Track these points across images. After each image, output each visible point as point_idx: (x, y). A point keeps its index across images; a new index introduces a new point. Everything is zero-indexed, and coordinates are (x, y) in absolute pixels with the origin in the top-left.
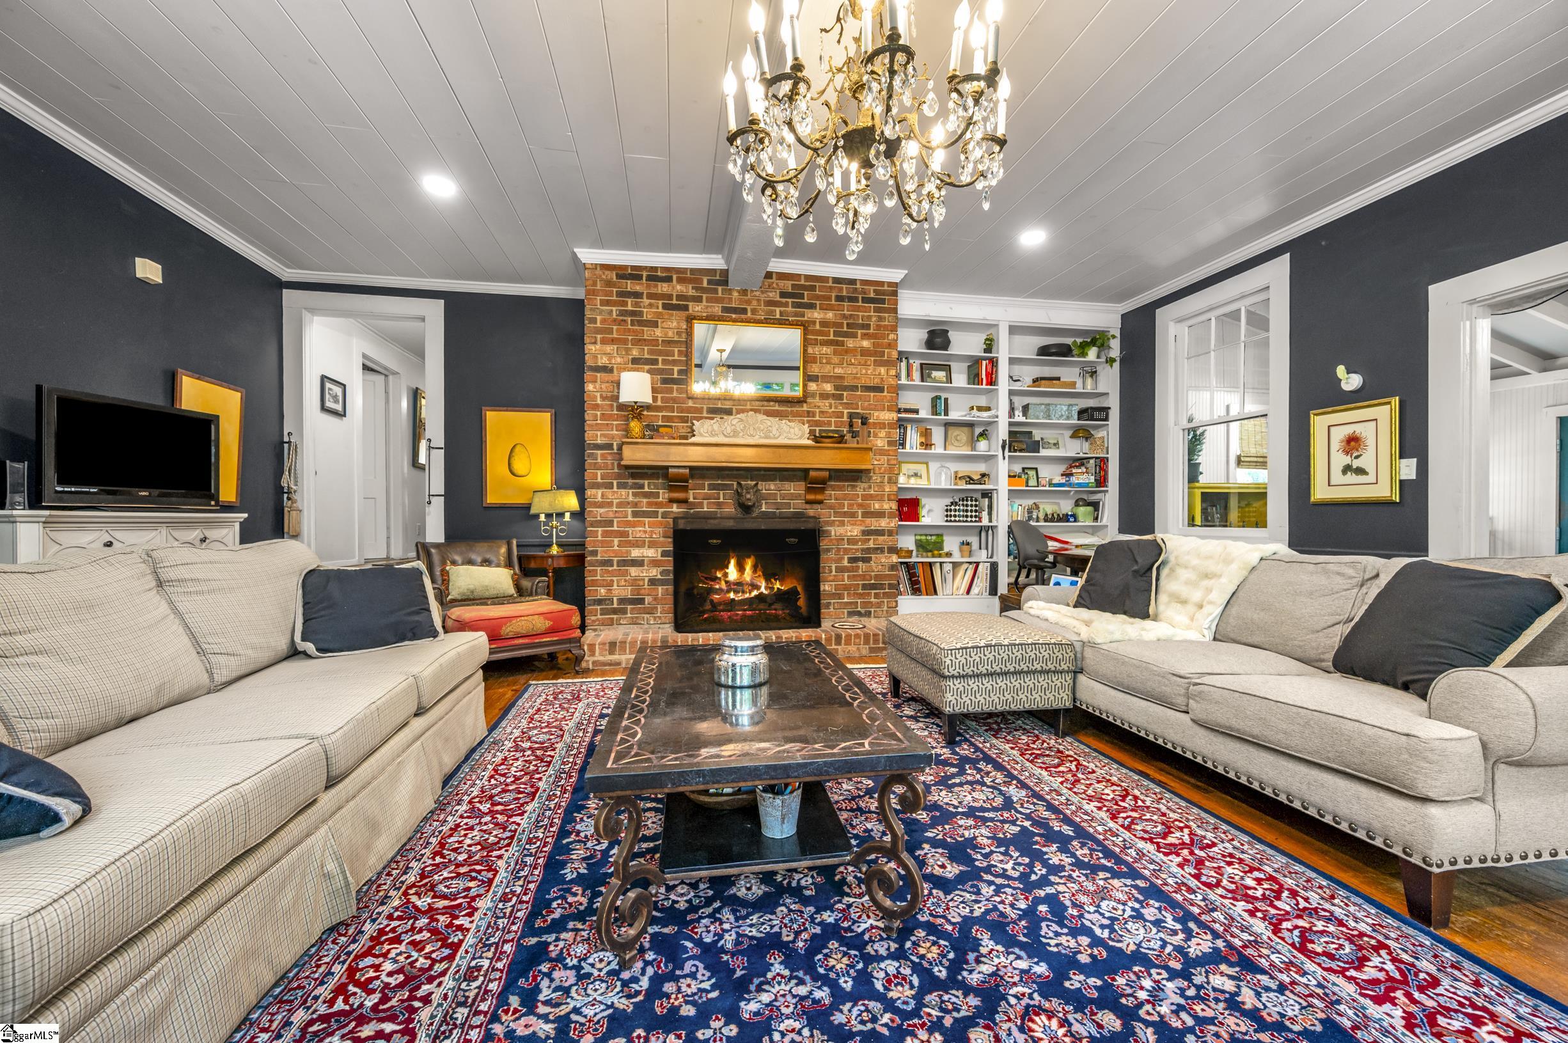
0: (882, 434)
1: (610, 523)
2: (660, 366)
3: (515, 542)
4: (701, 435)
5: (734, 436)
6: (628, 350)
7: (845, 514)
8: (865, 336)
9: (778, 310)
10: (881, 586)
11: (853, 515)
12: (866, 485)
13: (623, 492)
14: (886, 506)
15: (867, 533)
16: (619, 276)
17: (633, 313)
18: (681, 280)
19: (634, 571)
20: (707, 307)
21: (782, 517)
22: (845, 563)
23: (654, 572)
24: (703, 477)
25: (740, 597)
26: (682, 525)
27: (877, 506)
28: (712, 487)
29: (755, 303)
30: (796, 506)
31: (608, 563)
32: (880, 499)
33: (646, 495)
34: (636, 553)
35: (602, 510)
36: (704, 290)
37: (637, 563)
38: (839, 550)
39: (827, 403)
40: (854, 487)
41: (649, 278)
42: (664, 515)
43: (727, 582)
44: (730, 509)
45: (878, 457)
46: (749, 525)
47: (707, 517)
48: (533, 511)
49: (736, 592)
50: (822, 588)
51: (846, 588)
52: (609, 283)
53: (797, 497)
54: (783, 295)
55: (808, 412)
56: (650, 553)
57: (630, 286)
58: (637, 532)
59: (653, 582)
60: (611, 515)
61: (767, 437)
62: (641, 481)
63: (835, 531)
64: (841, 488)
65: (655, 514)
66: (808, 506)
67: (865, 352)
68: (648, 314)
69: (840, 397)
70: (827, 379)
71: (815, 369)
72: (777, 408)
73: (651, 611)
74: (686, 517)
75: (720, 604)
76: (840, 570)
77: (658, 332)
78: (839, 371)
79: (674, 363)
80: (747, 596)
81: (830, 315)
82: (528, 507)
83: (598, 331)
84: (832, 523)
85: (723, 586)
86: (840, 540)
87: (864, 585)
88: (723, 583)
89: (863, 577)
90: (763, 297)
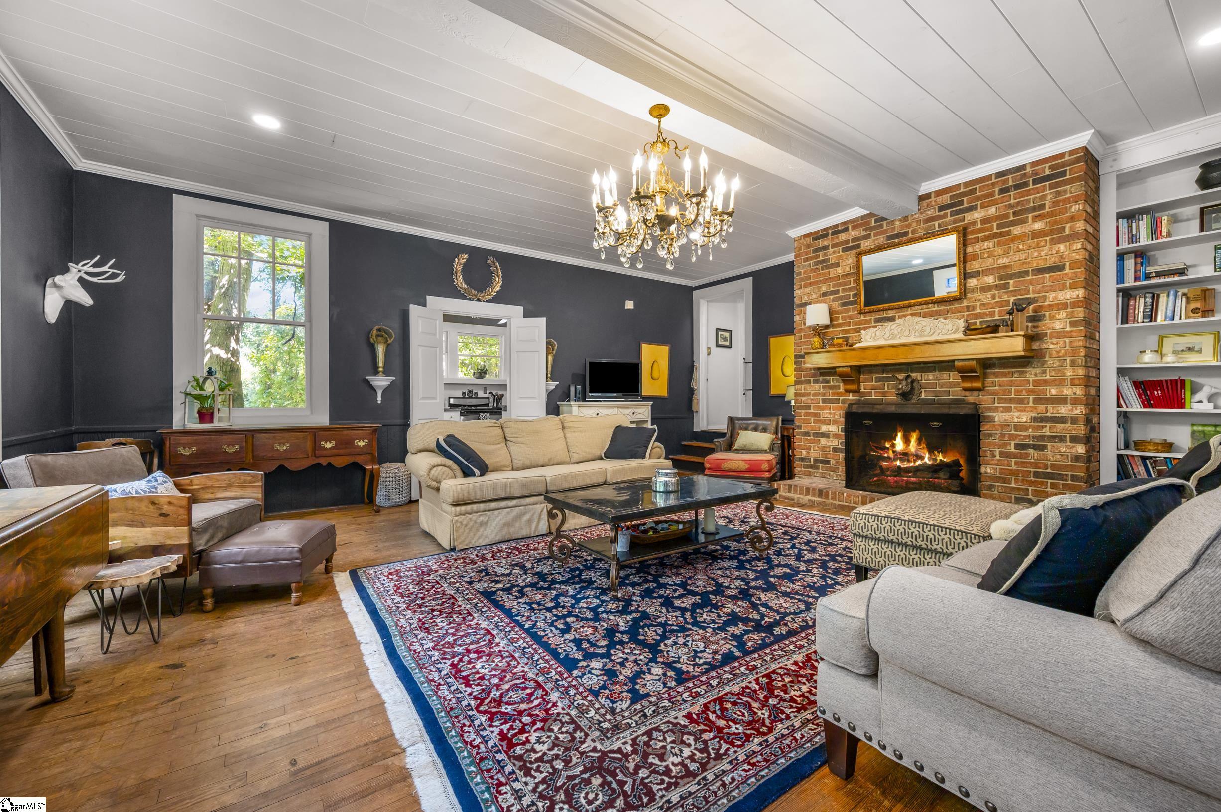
0: (1063, 314)
1: (809, 407)
2: (841, 294)
3: (780, 418)
4: (866, 341)
5: (892, 338)
6: (819, 288)
7: (1011, 401)
8: (1036, 218)
9: (936, 223)
10: (1061, 477)
11: (1021, 401)
12: (1038, 371)
13: (817, 386)
14: (1067, 391)
15: (1042, 419)
16: (814, 239)
17: (823, 262)
18: (854, 228)
19: (823, 441)
20: (874, 241)
21: (941, 403)
22: (1012, 449)
23: (835, 443)
24: (871, 373)
25: (905, 465)
26: (854, 409)
27: (1054, 392)
28: (879, 380)
29: (914, 224)
30: (956, 393)
31: (807, 434)
32: (1060, 383)
33: (831, 388)
34: (824, 428)
35: (803, 399)
36: (872, 228)
37: (826, 435)
38: (1003, 435)
39: (989, 295)
40: (1022, 373)
41: (834, 233)
42: (843, 402)
43: (894, 452)
44: (892, 397)
45: (1054, 341)
46: (910, 409)
47: (873, 403)
48: (787, 399)
49: (902, 460)
50: (983, 470)
51: (1012, 473)
52: (808, 246)
53: (956, 385)
54: (941, 208)
55: (968, 307)
56: (833, 429)
57: (822, 243)
58: (825, 414)
59: (835, 449)
60: (809, 402)
61: (921, 336)
62: (828, 378)
63: (999, 417)
64: (1005, 375)
65: (837, 401)
66: (967, 393)
67: (1036, 235)
68: (833, 259)
69: (1006, 286)
70: (988, 272)
71: (973, 266)
72: (936, 308)
73: (834, 470)
74: (858, 403)
75: (888, 469)
76: (1005, 455)
77: (839, 270)
78: (1003, 261)
79: (850, 289)
80: (912, 464)
81: (992, 210)
82: (784, 396)
83: (802, 280)
84: (996, 409)
85: (891, 454)
86: (1005, 425)
87: (1035, 472)
88: (891, 452)
89: (1036, 465)
90: (922, 217)
